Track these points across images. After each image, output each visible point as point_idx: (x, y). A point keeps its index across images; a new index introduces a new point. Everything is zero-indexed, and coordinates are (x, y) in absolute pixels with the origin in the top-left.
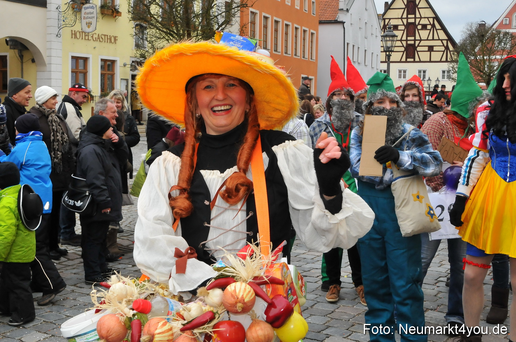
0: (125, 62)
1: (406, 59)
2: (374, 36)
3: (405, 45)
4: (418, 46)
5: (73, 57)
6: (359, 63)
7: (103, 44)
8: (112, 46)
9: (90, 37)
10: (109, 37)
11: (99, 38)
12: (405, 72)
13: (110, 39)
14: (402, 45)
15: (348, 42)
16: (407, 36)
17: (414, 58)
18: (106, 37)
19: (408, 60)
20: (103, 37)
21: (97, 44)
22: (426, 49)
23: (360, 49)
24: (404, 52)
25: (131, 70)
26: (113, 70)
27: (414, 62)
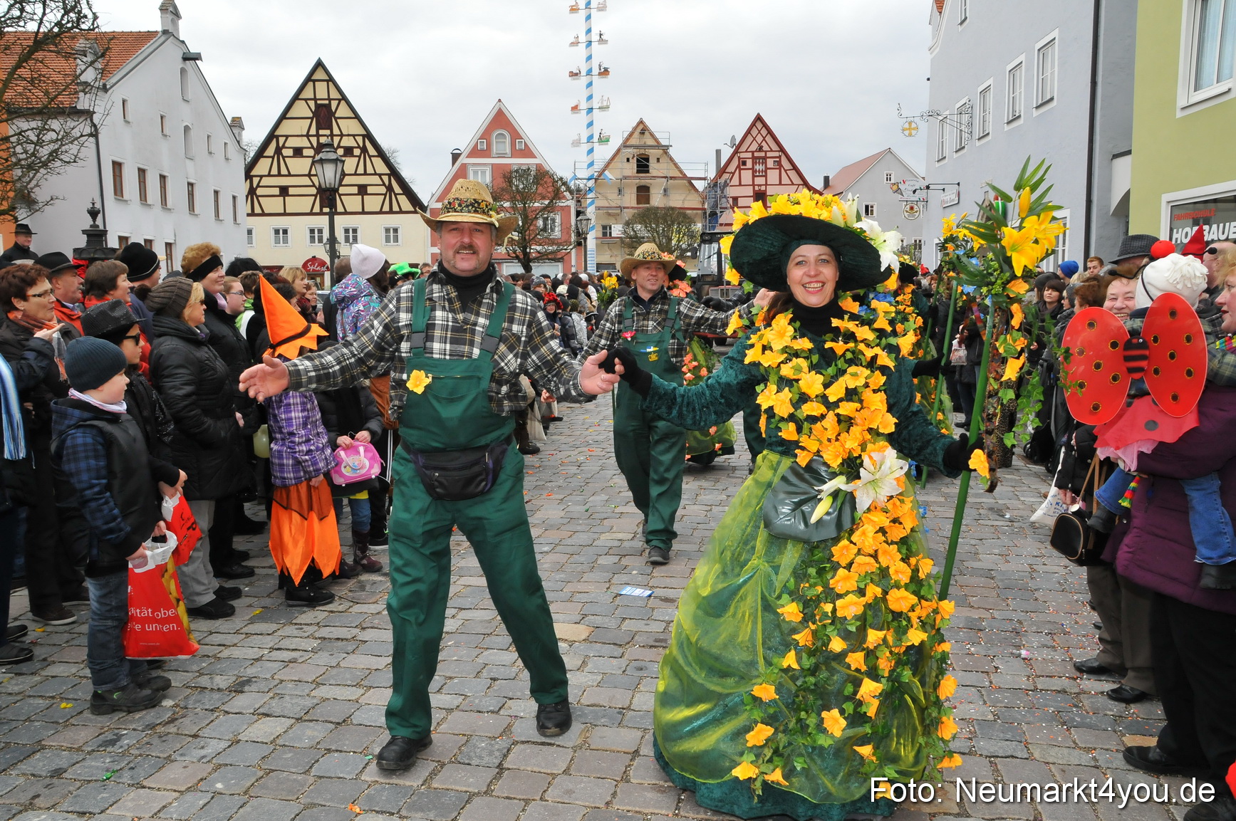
1: (321, 209)
2: (220, 157)
3: (317, 184)
4: (341, 185)
6: (166, 208)
14: (311, 184)
17: (335, 206)
19: (325, 210)
22: (355, 190)
23: (169, 180)
24: (315, 196)
27: (336, 213)
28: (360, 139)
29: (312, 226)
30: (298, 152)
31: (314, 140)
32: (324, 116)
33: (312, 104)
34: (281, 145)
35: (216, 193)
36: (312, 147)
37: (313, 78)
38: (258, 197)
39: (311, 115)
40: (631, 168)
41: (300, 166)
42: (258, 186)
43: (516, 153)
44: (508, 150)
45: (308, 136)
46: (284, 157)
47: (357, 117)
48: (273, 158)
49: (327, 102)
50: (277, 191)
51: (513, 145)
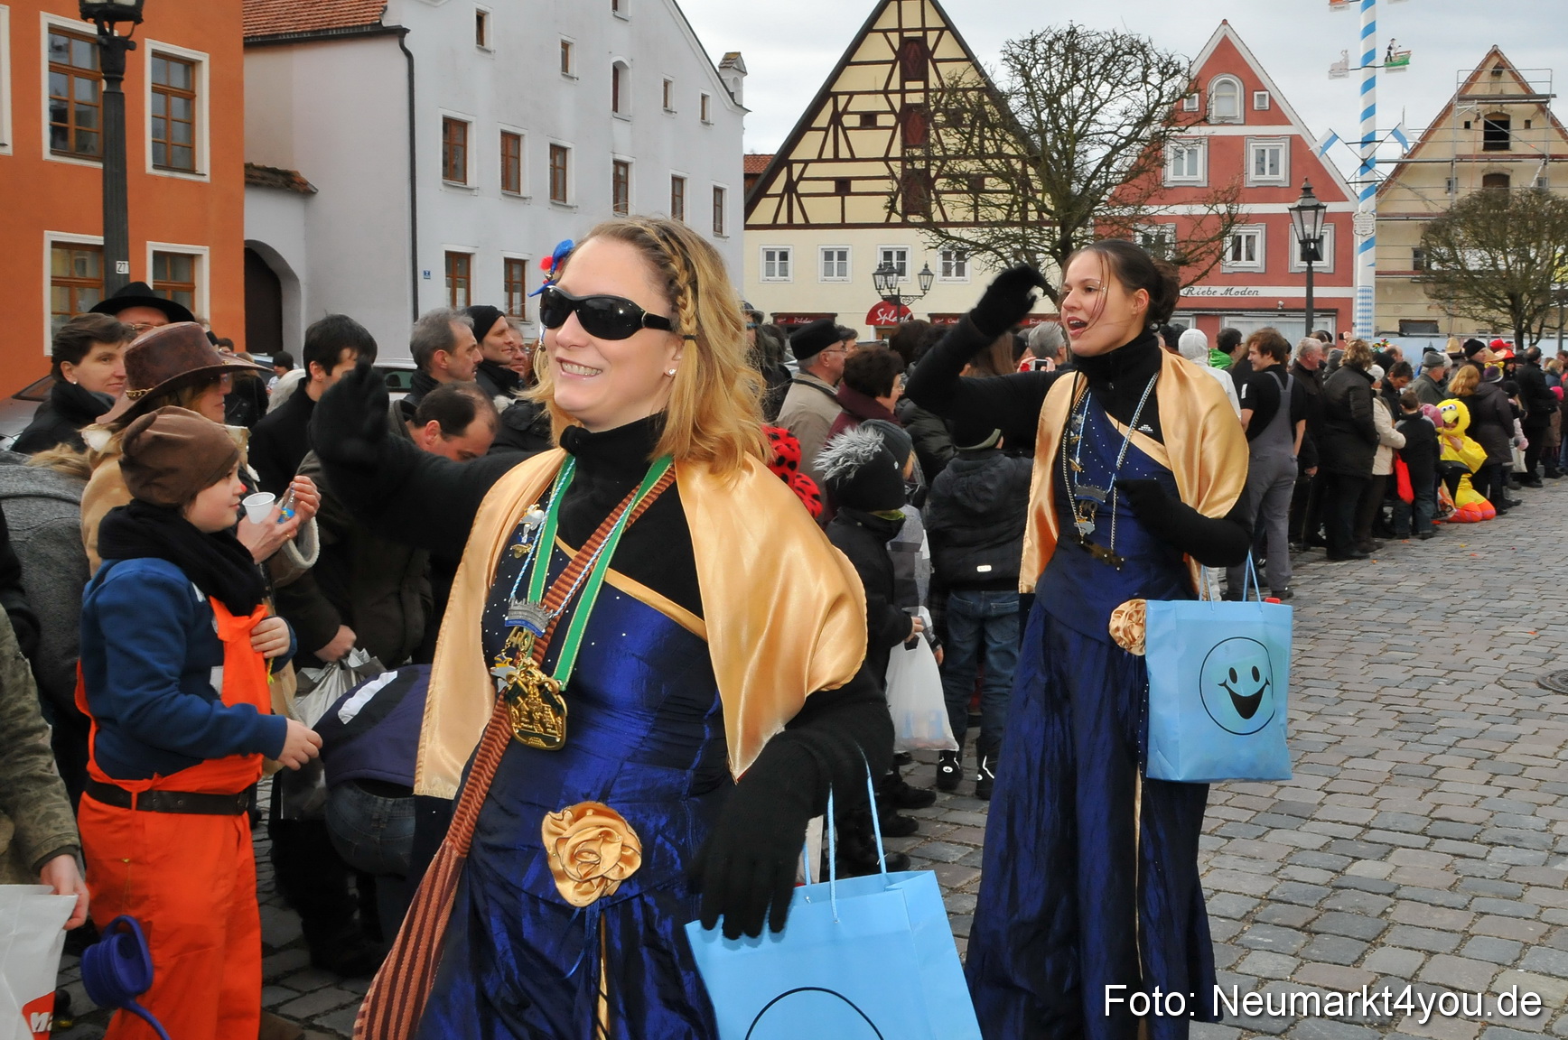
1: (904, 218)
12: (902, 255)
14: (889, 174)
16: (905, 146)
17: (928, 212)
24: (895, 194)
27: (929, 224)
28: (972, 95)
29: (888, 247)
30: (869, 120)
31: (896, 100)
32: (914, 58)
33: (895, 37)
34: (840, 109)
35: (678, 182)
36: (893, 111)
38: (799, 196)
39: (892, 57)
40: (1474, 141)
41: (870, 143)
42: (801, 178)
43: (1251, 116)
44: (1239, 112)
45: (886, 92)
46: (844, 129)
48: (826, 130)
49: (920, 34)
50: (830, 187)
51: (1248, 101)
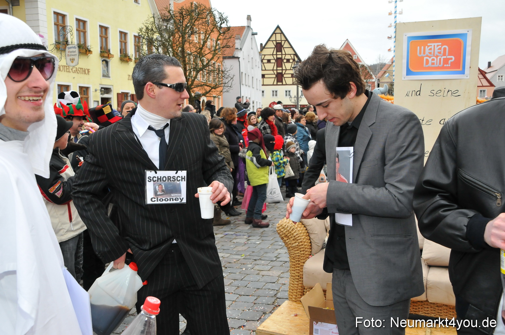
0: (96, 88)
1: (277, 83)
2: (257, 67)
3: (276, 73)
4: (285, 74)
5: (59, 85)
6: (249, 86)
7: (80, 75)
8: (86, 76)
9: (70, 69)
10: (84, 70)
11: (77, 71)
12: (276, 92)
13: (85, 71)
14: (274, 73)
15: (242, 71)
16: (277, 67)
17: (282, 82)
18: (82, 69)
19: (279, 83)
20: (80, 69)
21: (75, 75)
22: (290, 76)
23: (250, 76)
24: (275, 78)
25: (101, 94)
26: (87, 94)
27: (282, 85)
28: (292, 56)
29: (273, 90)
30: (269, 61)
31: (275, 56)
32: (279, 47)
33: (275, 42)
35: (257, 79)
36: (274, 59)
37: (275, 32)
39: (274, 47)
41: (269, 66)
45: (273, 55)
46: (263, 63)
47: (292, 47)
49: (280, 42)
